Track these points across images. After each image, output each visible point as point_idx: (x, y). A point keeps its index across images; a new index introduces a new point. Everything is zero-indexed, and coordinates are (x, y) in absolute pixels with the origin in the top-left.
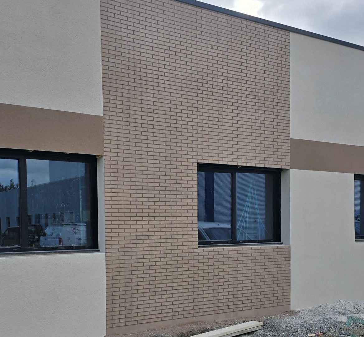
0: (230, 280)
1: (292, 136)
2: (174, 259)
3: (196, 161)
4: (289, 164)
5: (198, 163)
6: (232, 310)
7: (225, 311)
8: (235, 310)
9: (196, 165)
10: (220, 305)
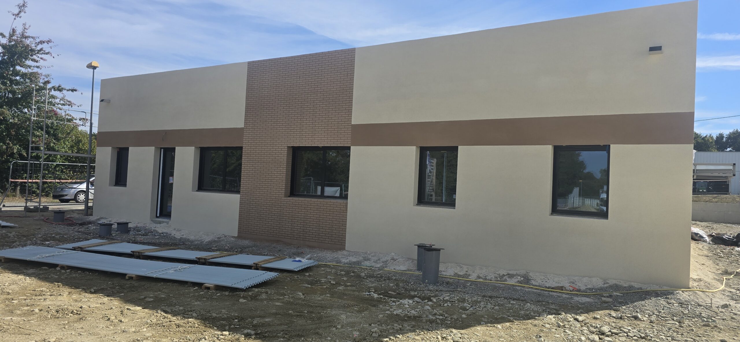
0: (302, 219)
1: (353, 123)
2: (271, 202)
3: (286, 145)
4: (350, 143)
5: (288, 147)
6: (302, 239)
7: (298, 239)
8: (304, 239)
9: (286, 147)
10: (294, 234)
